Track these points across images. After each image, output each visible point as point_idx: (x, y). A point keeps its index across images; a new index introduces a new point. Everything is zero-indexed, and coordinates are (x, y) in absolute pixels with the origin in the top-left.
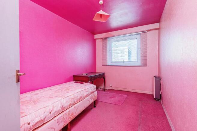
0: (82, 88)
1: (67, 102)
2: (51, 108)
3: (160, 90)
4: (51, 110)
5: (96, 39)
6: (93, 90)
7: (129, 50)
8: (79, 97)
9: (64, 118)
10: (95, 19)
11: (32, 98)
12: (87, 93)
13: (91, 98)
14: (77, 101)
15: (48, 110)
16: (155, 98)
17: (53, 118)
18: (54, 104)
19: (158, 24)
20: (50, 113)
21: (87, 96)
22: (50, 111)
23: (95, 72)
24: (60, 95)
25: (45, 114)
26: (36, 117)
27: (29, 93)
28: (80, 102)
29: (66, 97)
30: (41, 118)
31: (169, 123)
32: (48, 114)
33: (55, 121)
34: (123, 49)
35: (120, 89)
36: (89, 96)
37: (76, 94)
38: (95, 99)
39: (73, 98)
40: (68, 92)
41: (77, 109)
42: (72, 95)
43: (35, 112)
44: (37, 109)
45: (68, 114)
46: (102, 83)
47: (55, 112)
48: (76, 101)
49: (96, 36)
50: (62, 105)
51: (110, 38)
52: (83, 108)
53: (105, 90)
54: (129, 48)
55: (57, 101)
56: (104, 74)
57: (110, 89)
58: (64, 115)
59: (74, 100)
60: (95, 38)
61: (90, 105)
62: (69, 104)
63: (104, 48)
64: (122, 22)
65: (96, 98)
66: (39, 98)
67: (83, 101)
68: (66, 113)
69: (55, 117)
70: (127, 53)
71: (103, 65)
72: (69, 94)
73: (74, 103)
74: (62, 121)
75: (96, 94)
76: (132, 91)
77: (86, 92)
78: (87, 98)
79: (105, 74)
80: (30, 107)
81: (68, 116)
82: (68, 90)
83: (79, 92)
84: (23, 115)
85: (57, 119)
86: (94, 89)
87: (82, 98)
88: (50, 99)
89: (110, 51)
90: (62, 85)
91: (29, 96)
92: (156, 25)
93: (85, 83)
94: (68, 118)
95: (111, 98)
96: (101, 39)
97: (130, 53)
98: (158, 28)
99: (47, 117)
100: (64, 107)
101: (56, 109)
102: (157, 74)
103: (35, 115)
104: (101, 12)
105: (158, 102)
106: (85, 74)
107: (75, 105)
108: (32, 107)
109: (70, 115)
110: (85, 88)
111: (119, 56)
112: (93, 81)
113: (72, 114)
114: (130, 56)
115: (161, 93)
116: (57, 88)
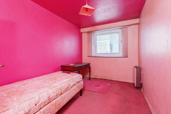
0: (69, 78)
1: (54, 92)
2: (37, 99)
3: (141, 79)
4: (37, 101)
5: (82, 33)
6: (80, 80)
7: (110, 43)
8: (65, 87)
9: (51, 109)
10: (81, 13)
11: (19, 89)
12: (74, 83)
13: (77, 88)
14: (64, 91)
15: (33, 102)
16: (136, 86)
17: (39, 110)
18: (40, 95)
19: (138, 19)
20: (36, 105)
21: (74, 85)
22: (36, 103)
23: (81, 63)
24: (48, 86)
25: (30, 106)
26: (20, 111)
27: (17, 83)
28: (67, 92)
29: (53, 87)
30: (25, 111)
31: (152, 111)
32: (33, 106)
33: (41, 112)
34: (106, 43)
35: (104, 78)
36: (75, 85)
37: (63, 84)
38: (81, 88)
39: (60, 88)
40: (55, 82)
41: (64, 99)
42: (59, 85)
43: (18, 106)
44: (21, 101)
45: (55, 105)
46: (88, 73)
47: (41, 104)
48: (62, 91)
49: (82, 30)
50: (49, 95)
51: (94, 32)
52: (70, 97)
53: (91, 79)
54: (111, 41)
55: (44, 92)
56: (89, 64)
57: (95, 78)
58: (50, 106)
59: (61, 90)
60: (81, 31)
61: (77, 94)
62: (56, 94)
63: (90, 41)
64: (105, 16)
65: (83, 87)
66: (26, 88)
67: (70, 91)
68: (52, 104)
69: (41, 108)
70: (109, 46)
71: (88, 57)
72: (56, 85)
73: (61, 92)
74: (48, 113)
75: (82, 84)
76: (115, 80)
77: (73, 81)
78: (74, 87)
79: (91, 65)
80: (15, 99)
81: (55, 106)
82: (56, 80)
83: (66, 82)
84: (5, 109)
85: (43, 111)
86: (81, 78)
87: (69, 87)
88: (37, 89)
89: (95, 44)
90: (50, 75)
91: (17, 86)
92: (136, 21)
93: (72, 73)
94: (54, 108)
95: (96, 86)
96: (86, 32)
97: (111, 46)
98: (138, 23)
99: (32, 109)
100: (50, 97)
101: (42, 101)
102: (137, 65)
103: (19, 108)
104: (87, 6)
105: (139, 91)
106: (72, 65)
107: (62, 95)
108: (17, 99)
109: (57, 105)
110: (72, 78)
111: (102, 48)
112: (79, 71)
113: (59, 104)
114: (111, 48)
115: (141, 82)
116: (45, 78)
